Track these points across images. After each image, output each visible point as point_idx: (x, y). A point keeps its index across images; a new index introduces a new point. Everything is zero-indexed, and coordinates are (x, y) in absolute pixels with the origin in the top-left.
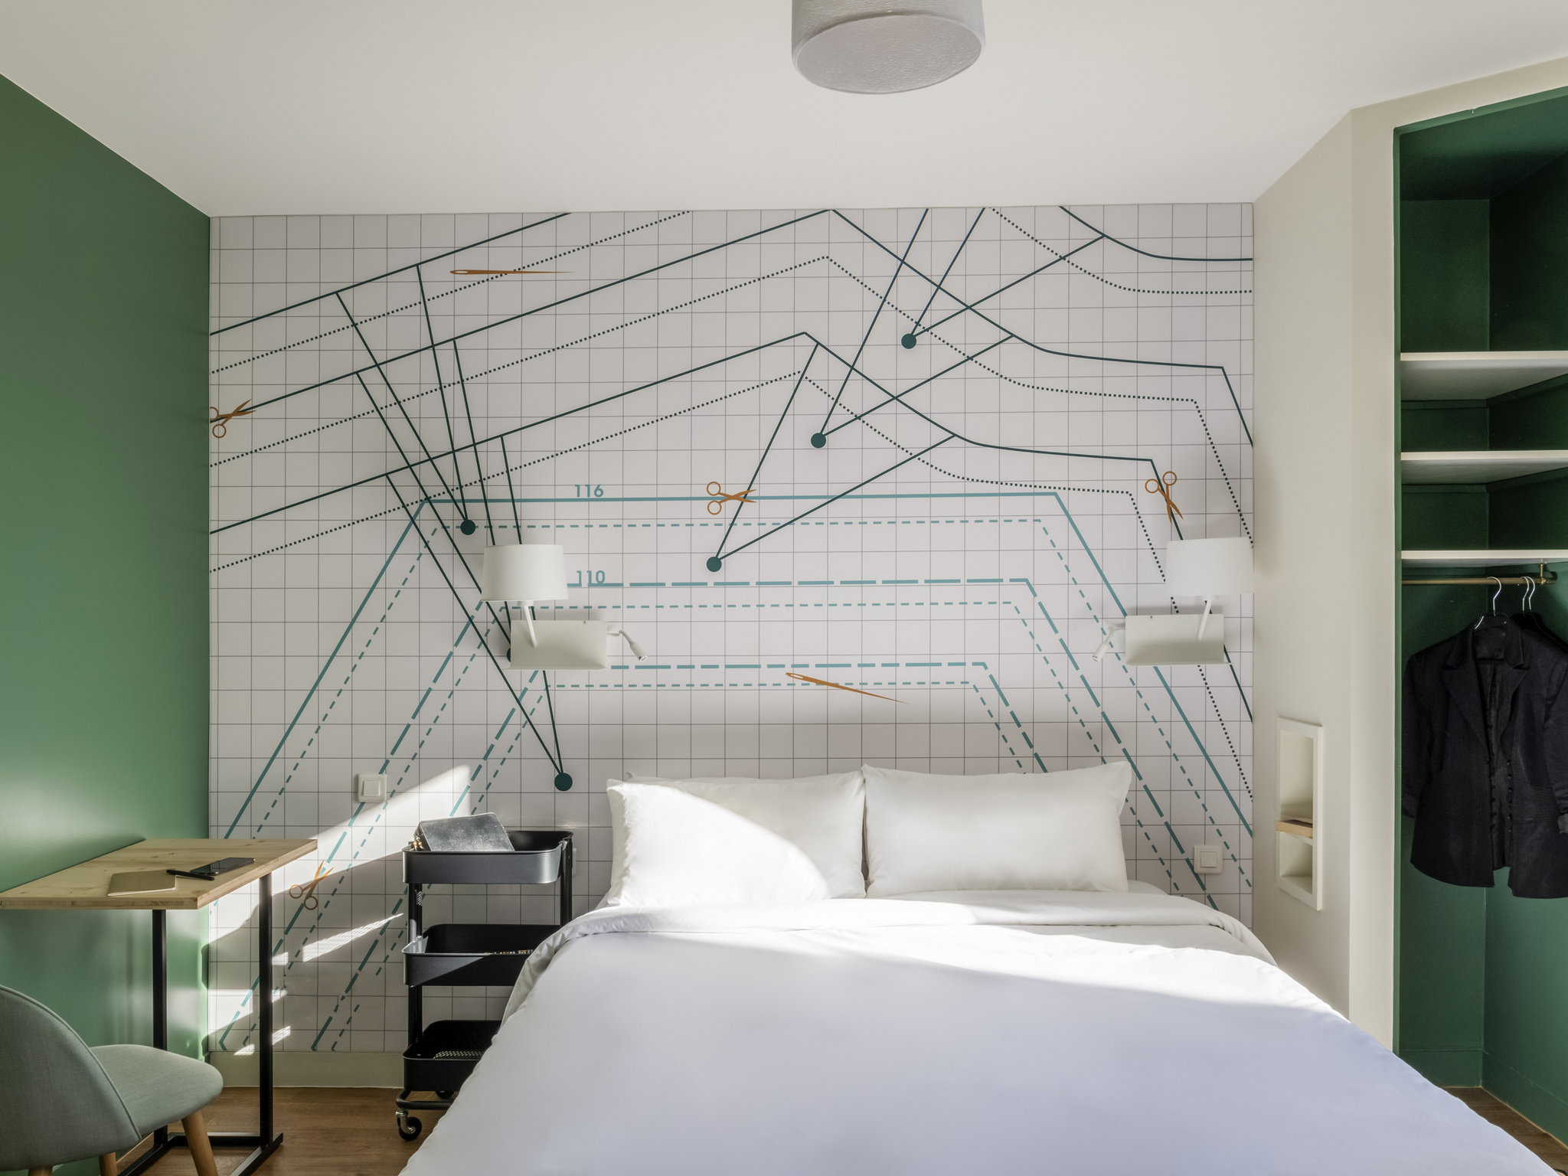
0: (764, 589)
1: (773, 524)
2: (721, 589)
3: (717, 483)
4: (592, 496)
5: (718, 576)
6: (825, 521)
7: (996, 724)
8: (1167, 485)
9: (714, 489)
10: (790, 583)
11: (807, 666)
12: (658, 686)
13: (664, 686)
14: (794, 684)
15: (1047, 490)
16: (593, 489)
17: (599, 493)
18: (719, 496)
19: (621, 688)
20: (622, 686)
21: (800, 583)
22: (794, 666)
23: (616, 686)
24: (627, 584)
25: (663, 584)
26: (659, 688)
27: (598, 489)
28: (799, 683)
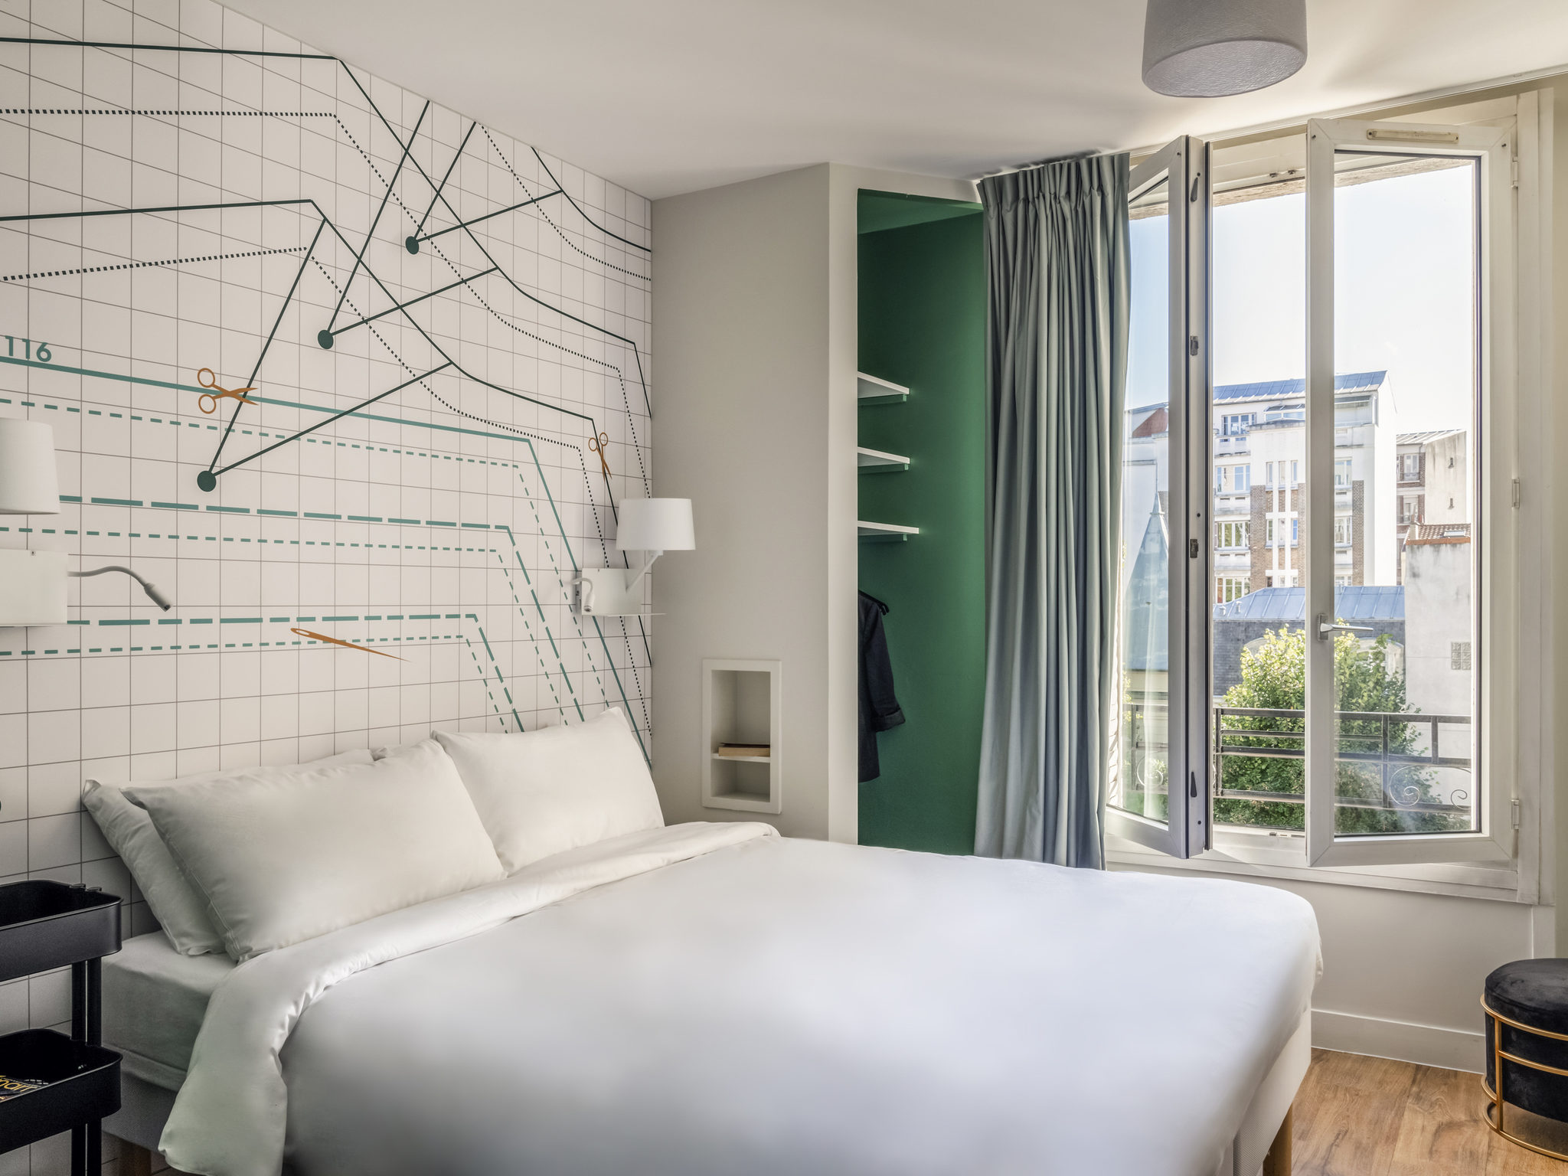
0: (267, 520)
1: (277, 436)
2: (215, 516)
3: (211, 372)
4: (34, 358)
5: (211, 498)
6: (331, 439)
7: (484, 680)
8: (602, 445)
9: (207, 379)
10: (295, 514)
11: (313, 619)
12: (132, 649)
13: (141, 649)
14: (299, 643)
15: (522, 436)
16: (34, 347)
17: (44, 355)
18: (212, 388)
19: (78, 655)
20: (78, 651)
21: (306, 515)
22: (299, 619)
23: (70, 651)
24: (87, 499)
25: (140, 503)
26: (133, 653)
27: (42, 348)
28: (305, 640)
